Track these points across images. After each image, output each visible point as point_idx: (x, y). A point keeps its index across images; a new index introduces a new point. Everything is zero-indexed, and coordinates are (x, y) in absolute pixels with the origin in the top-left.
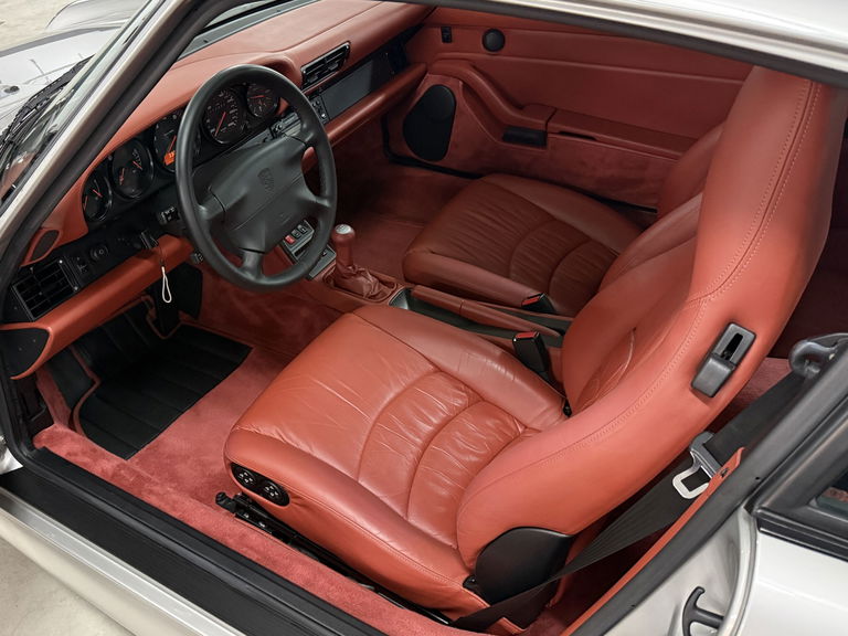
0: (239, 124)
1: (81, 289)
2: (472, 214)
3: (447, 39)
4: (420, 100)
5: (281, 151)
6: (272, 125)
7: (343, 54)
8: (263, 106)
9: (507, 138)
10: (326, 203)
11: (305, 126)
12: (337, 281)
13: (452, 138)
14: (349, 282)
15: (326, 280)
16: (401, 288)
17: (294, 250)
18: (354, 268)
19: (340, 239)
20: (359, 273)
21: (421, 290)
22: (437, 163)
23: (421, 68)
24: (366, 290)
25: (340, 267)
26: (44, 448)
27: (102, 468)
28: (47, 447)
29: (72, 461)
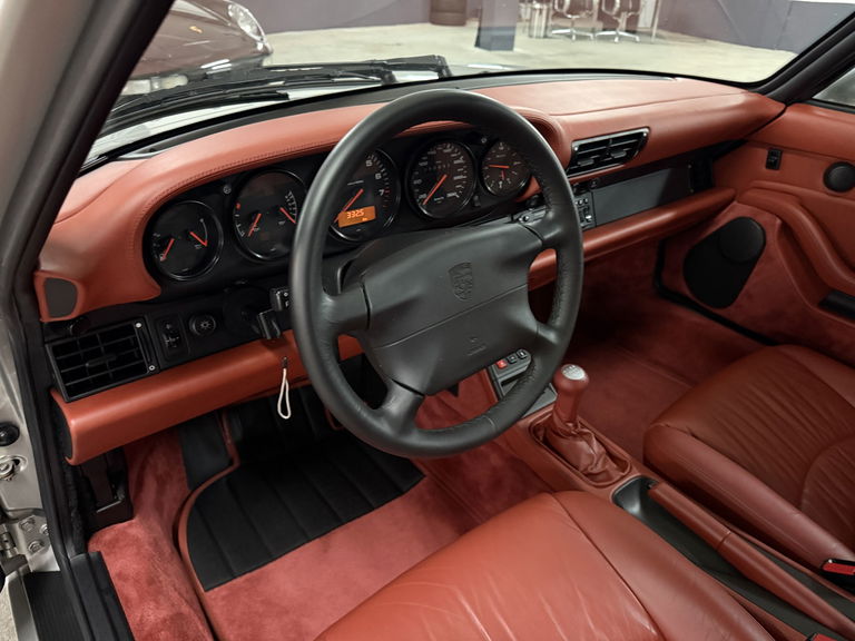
0: (463, 197)
1: (159, 370)
2: (759, 393)
3: (772, 165)
4: (718, 230)
5: (499, 243)
6: (516, 213)
7: (636, 142)
8: (505, 182)
9: (825, 305)
10: (552, 336)
11: (551, 215)
12: (546, 436)
13: (746, 287)
14: (564, 443)
15: (533, 430)
16: (635, 475)
17: (501, 378)
18: (576, 426)
19: (564, 384)
20: (581, 435)
21: (665, 492)
22: (719, 312)
23: (728, 193)
24: (584, 462)
25: (556, 419)
26: (99, 553)
27: (142, 616)
28: (103, 553)
29: (116, 588)
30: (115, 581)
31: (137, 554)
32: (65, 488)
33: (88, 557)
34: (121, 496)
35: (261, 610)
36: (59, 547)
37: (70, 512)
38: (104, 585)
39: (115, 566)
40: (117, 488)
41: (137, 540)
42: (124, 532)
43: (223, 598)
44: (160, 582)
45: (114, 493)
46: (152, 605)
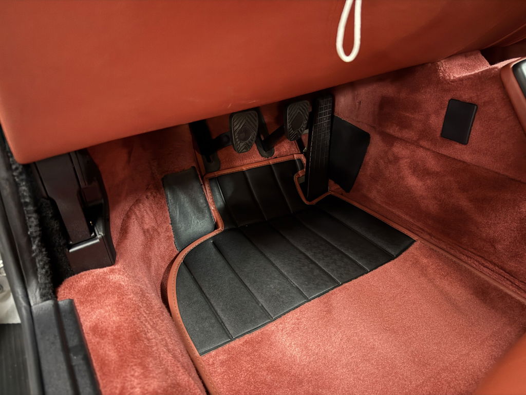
26: (72, 302)
27: (123, 388)
28: (76, 301)
29: (90, 347)
30: (90, 338)
31: (120, 302)
32: (20, 206)
33: (56, 306)
34: (100, 234)
35: (269, 378)
36: (19, 291)
37: (29, 244)
38: (73, 342)
39: (89, 318)
40: (94, 224)
41: (119, 287)
42: (103, 278)
43: (222, 363)
44: (148, 339)
45: (92, 230)
46: (138, 371)
